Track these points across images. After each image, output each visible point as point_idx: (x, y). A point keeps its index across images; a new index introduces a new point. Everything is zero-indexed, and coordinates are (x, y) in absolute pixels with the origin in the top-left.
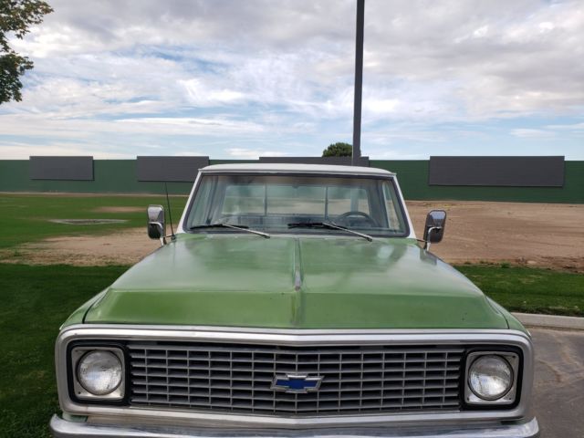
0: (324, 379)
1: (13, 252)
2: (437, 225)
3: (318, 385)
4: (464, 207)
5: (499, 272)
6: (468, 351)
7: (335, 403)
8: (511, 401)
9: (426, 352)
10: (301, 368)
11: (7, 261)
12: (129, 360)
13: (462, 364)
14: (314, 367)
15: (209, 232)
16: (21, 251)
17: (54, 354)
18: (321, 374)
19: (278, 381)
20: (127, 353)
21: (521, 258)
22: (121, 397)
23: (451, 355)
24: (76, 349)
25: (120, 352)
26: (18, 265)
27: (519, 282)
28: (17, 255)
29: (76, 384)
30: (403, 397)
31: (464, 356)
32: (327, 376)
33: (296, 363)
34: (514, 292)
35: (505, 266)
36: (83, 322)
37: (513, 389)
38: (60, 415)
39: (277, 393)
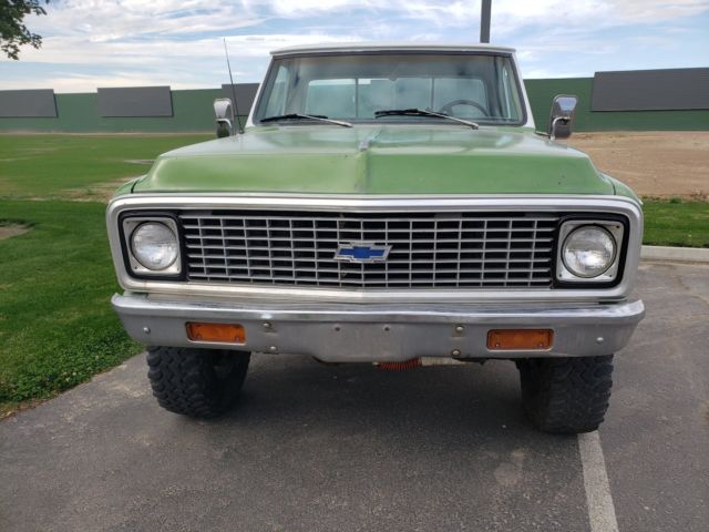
0: (393, 249)
1: (86, 191)
2: (566, 115)
3: (386, 255)
4: (635, 138)
5: (665, 207)
6: (563, 219)
7: (406, 276)
8: (611, 279)
9: (511, 220)
10: (368, 236)
11: (80, 200)
12: (183, 232)
13: (555, 235)
14: (381, 236)
15: (282, 125)
16: (94, 190)
17: (105, 227)
18: (389, 244)
19: (342, 250)
20: (180, 223)
21: (698, 192)
22: (178, 272)
23: (541, 224)
24: (128, 219)
25: (171, 222)
26: (91, 202)
27: (689, 217)
28: (90, 194)
29: (132, 259)
30: (483, 271)
31: (557, 225)
32: (395, 246)
33: (362, 231)
34: (679, 228)
35: (673, 201)
36: (132, 192)
37: (615, 266)
38: (121, 292)
39: (342, 264)
